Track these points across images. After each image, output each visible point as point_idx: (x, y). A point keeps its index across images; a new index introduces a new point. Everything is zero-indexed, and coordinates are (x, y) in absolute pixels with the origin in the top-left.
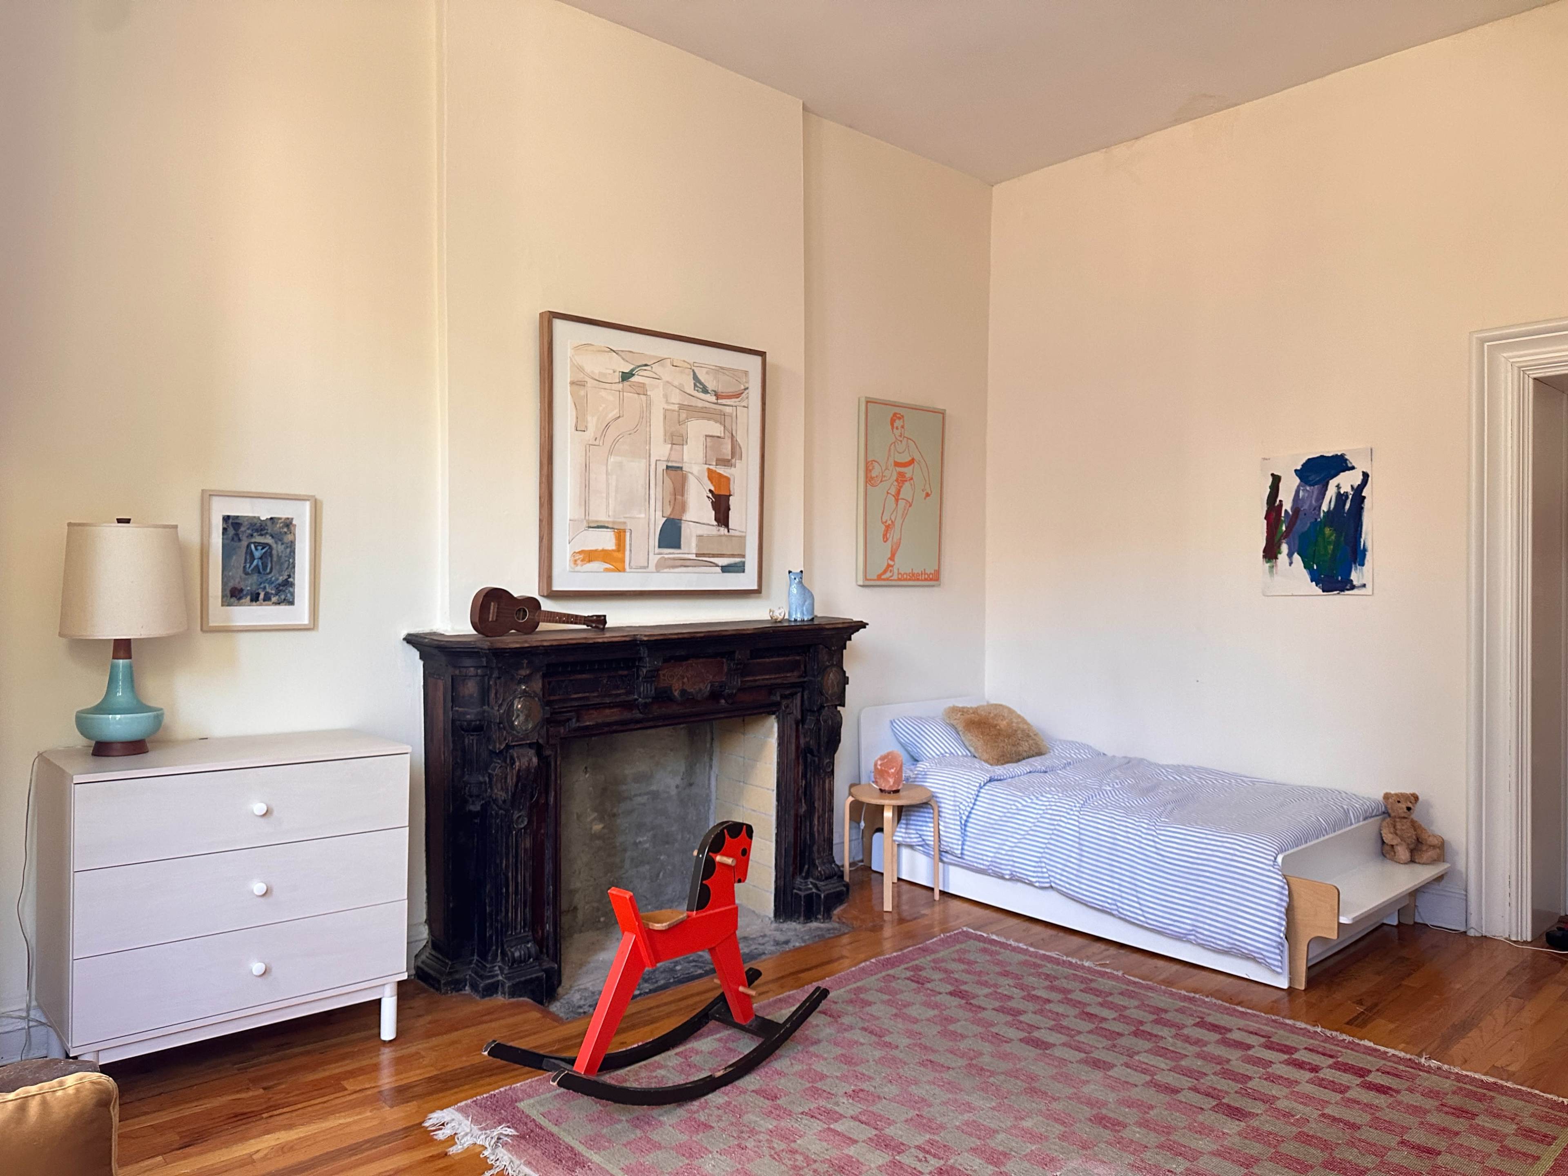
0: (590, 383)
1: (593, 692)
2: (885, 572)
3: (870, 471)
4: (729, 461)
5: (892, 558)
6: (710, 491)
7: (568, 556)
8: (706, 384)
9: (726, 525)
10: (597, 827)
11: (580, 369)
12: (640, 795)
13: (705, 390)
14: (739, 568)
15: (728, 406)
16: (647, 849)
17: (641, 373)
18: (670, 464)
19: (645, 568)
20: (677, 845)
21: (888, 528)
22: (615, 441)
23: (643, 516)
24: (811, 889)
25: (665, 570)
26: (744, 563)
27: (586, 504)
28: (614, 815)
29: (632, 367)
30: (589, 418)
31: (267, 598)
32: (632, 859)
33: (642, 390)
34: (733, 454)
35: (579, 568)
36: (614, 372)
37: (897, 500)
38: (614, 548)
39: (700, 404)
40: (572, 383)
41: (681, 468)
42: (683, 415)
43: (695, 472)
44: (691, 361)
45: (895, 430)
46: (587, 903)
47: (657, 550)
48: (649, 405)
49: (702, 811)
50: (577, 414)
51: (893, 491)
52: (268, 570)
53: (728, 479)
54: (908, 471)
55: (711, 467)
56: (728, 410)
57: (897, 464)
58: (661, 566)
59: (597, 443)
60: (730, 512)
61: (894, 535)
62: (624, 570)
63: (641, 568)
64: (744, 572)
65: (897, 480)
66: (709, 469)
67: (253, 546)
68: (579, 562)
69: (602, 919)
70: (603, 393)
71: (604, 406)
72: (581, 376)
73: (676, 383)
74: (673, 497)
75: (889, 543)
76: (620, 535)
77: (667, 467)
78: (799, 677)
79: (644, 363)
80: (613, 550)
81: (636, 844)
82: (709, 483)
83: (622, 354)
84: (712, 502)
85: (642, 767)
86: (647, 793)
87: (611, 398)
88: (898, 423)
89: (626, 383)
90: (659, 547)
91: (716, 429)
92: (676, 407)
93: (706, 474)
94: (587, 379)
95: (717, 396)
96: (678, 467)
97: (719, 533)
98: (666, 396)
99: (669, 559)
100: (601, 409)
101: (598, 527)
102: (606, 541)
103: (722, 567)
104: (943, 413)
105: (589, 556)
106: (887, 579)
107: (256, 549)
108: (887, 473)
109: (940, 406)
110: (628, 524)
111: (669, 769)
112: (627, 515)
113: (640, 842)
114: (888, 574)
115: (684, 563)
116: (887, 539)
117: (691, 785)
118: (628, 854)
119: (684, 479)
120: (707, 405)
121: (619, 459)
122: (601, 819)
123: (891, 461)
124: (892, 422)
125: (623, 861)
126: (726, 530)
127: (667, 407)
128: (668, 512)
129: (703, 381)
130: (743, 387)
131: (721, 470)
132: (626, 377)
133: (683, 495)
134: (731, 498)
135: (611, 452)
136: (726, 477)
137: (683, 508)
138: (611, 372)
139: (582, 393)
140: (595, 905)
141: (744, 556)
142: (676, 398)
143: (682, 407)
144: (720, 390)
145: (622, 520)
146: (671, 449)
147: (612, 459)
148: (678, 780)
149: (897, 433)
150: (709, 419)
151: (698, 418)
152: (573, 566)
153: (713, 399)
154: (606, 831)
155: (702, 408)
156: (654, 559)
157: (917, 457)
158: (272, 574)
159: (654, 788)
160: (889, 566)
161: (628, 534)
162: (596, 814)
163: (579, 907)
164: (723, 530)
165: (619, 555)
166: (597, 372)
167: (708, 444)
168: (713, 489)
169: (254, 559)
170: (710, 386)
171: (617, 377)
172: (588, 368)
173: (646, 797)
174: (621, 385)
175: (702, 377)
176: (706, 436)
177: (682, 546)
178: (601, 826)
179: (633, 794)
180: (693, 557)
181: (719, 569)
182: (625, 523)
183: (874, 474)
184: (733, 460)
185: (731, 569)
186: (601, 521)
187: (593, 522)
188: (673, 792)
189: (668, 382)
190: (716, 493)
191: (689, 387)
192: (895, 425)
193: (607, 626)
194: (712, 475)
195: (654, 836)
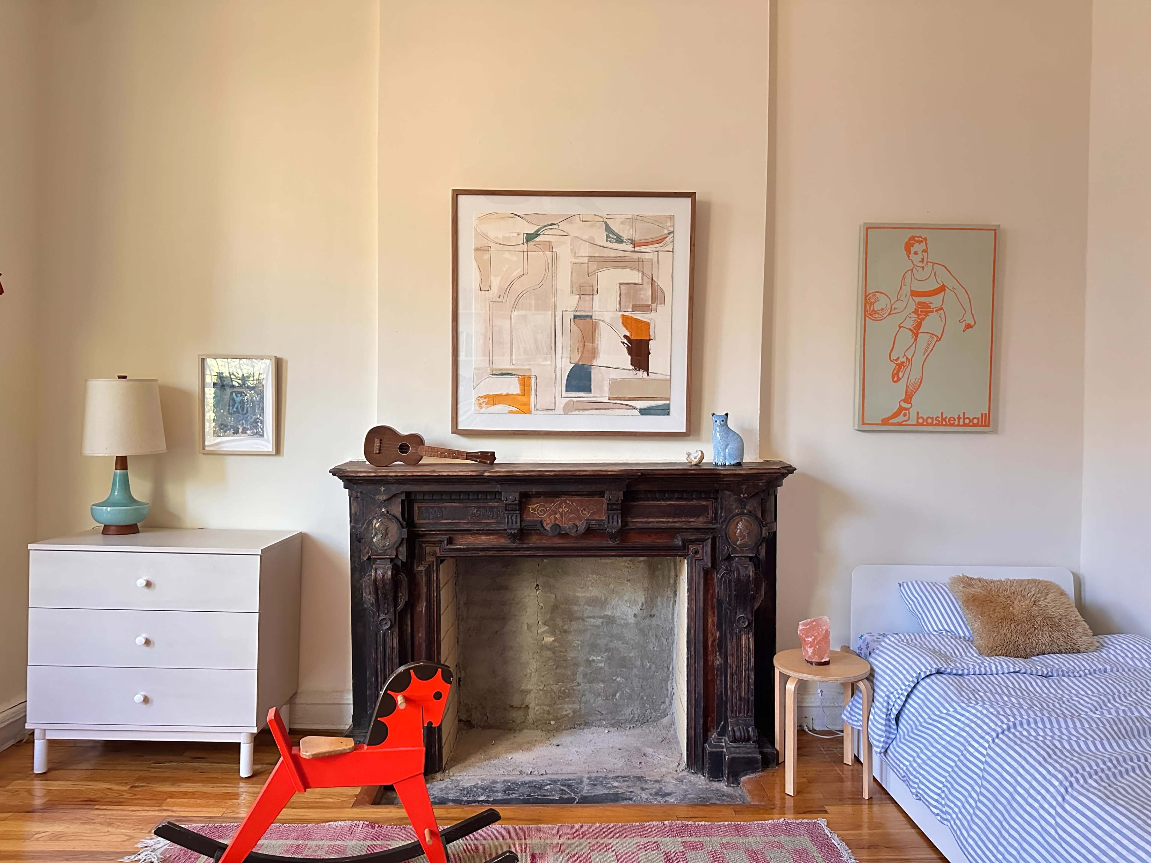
0: (494, 247)
1: (463, 519)
2: (896, 415)
3: (872, 304)
4: (648, 306)
5: (908, 399)
6: (625, 337)
7: (474, 400)
8: (621, 234)
9: (646, 369)
10: (549, 639)
11: (485, 236)
12: (594, 617)
13: (619, 240)
14: (665, 411)
15: (647, 254)
16: (601, 668)
17: (546, 232)
18: (578, 314)
19: (551, 410)
20: (635, 671)
21: (900, 366)
22: (519, 297)
23: (549, 363)
24: (722, 747)
25: (574, 413)
26: (669, 405)
27: (489, 354)
28: (565, 632)
29: (538, 227)
30: (493, 278)
31: (244, 431)
32: (585, 675)
33: (548, 247)
34: (654, 299)
35: (483, 410)
36: (518, 235)
37: (916, 335)
38: (519, 392)
39: (612, 254)
40: (476, 250)
41: (591, 317)
42: (593, 266)
43: (608, 320)
44: (604, 214)
45: (912, 256)
46: (538, 705)
47: (565, 394)
48: (555, 259)
49: (665, 643)
50: (481, 276)
51: (910, 324)
52: (245, 411)
53: (648, 325)
54: (935, 301)
55: (626, 314)
56: (647, 256)
57: (914, 294)
58: (568, 409)
59: (501, 299)
60: (650, 356)
61: (913, 373)
62: (529, 412)
63: (547, 410)
64: (668, 414)
65: (916, 312)
66: (623, 316)
67: (234, 394)
68: (483, 405)
69: (552, 722)
70: (507, 255)
71: (507, 266)
72: (485, 242)
73: (585, 237)
74: (582, 344)
75: (903, 383)
76: (525, 382)
77: (575, 317)
78: (706, 523)
79: (550, 223)
80: (517, 395)
81: (589, 662)
82: (624, 329)
83: (527, 217)
84: (628, 347)
85: (594, 592)
86: (601, 617)
87: (515, 258)
88: (917, 247)
89: (530, 243)
90: (567, 391)
91: (633, 276)
92: (585, 260)
93: (621, 321)
94: (491, 244)
95: (634, 244)
96: (587, 316)
97: (636, 377)
98: (573, 251)
99: (579, 402)
100: (504, 269)
101: (502, 374)
102: (513, 387)
103: (640, 409)
104: (995, 230)
105: (494, 400)
106: (899, 424)
107: (237, 396)
108: (900, 305)
109: (994, 222)
110: (533, 370)
111: (626, 598)
112: (532, 363)
113: (593, 661)
114: (900, 418)
115: (596, 406)
116: (899, 379)
117: (652, 616)
118: (581, 668)
119: (594, 327)
120: (622, 254)
121: (523, 312)
122: (553, 633)
123: (906, 290)
124: (908, 247)
125: (574, 674)
126: (645, 373)
127: (574, 261)
128: (576, 358)
129: (616, 231)
130: (666, 232)
131: (638, 316)
132: (530, 238)
133: (593, 342)
134: (651, 342)
135: (515, 307)
136: (644, 322)
137: (594, 353)
138: (516, 235)
139: (486, 257)
140: (546, 708)
141: (669, 399)
142: (585, 251)
143: (591, 259)
144: (638, 237)
145: (528, 367)
146: (579, 299)
147: (516, 313)
148: (636, 610)
149: (916, 259)
150: (623, 268)
151: (610, 267)
152: (478, 408)
153: (630, 247)
154: (557, 644)
155: (615, 257)
156: (561, 403)
157: (950, 283)
158: (248, 414)
159: (608, 613)
160: (901, 409)
161: (533, 381)
162: (547, 628)
163: (530, 706)
164: (642, 374)
165: (524, 399)
166: (501, 236)
167: (623, 292)
168: (628, 334)
169: (236, 403)
170: (625, 236)
171: (522, 239)
172: (492, 235)
173: (600, 620)
174: (525, 245)
175: (615, 226)
176: (620, 284)
177: (593, 390)
178: (552, 639)
179: (586, 615)
180: (606, 400)
181: (637, 412)
182: (530, 370)
183: (877, 307)
184: (654, 305)
185: (652, 411)
186: (505, 369)
187: (496, 369)
188: (632, 620)
189: (577, 237)
190: (632, 338)
191: (601, 237)
192: (913, 250)
193: (495, 462)
194: (626, 321)
195: (609, 658)
